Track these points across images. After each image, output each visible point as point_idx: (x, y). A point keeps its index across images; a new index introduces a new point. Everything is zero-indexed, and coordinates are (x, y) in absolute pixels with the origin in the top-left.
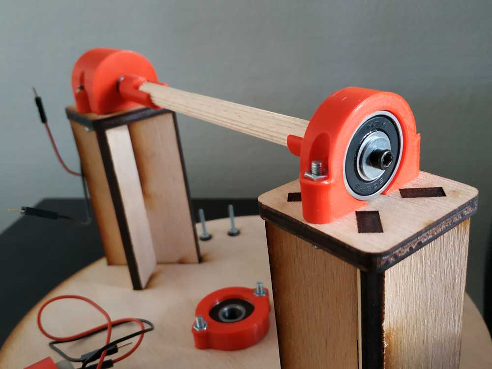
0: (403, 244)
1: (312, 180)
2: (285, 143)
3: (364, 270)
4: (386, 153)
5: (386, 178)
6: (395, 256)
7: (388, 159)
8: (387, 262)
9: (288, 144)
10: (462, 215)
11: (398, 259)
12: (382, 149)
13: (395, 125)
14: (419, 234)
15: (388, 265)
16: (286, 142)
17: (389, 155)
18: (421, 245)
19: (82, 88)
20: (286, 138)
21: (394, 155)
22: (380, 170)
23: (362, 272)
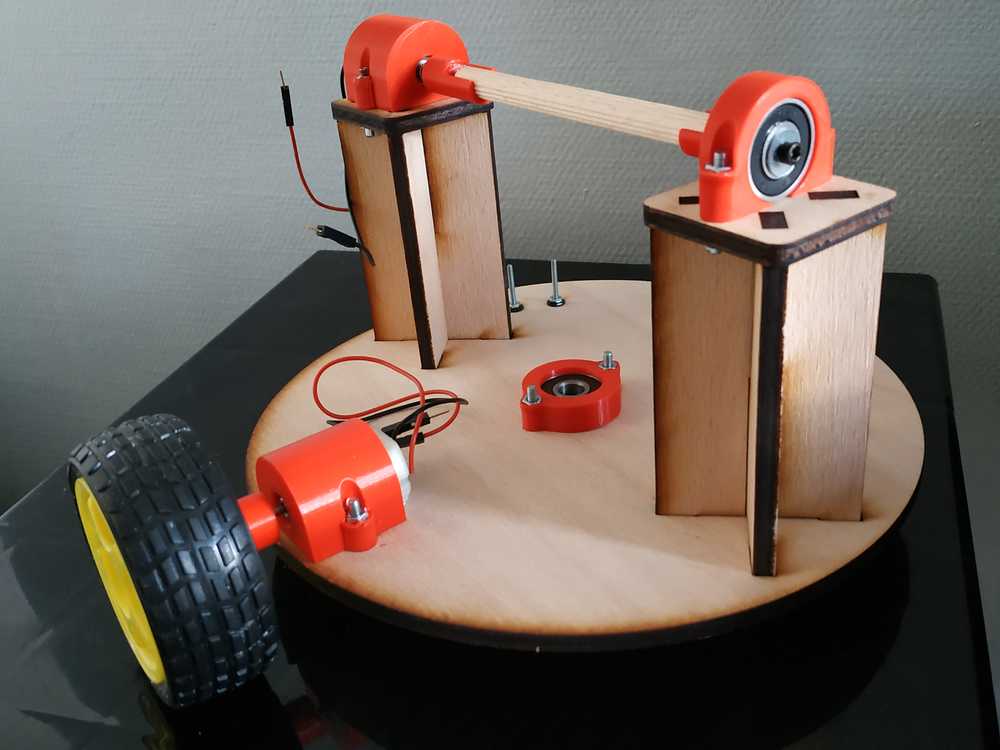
0: (809, 238)
1: (714, 172)
2: (675, 139)
3: (767, 264)
4: (794, 146)
5: (793, 176)
6: (801, 251)
7: (797, 152)
8: (792, 256)
9: (680, 140)
10: (877, 218)
11: (804, 255)
12: (790, 141)
13: (806, 116)
14: (826, 231)
15: (793, 260)
16: (678, 139)
17: (798, 148)
18: (828, 245)
19: (366, 73)
20: (678, 133)
21: (803, 149)
22: (788, 166)
23: (764, 268)
